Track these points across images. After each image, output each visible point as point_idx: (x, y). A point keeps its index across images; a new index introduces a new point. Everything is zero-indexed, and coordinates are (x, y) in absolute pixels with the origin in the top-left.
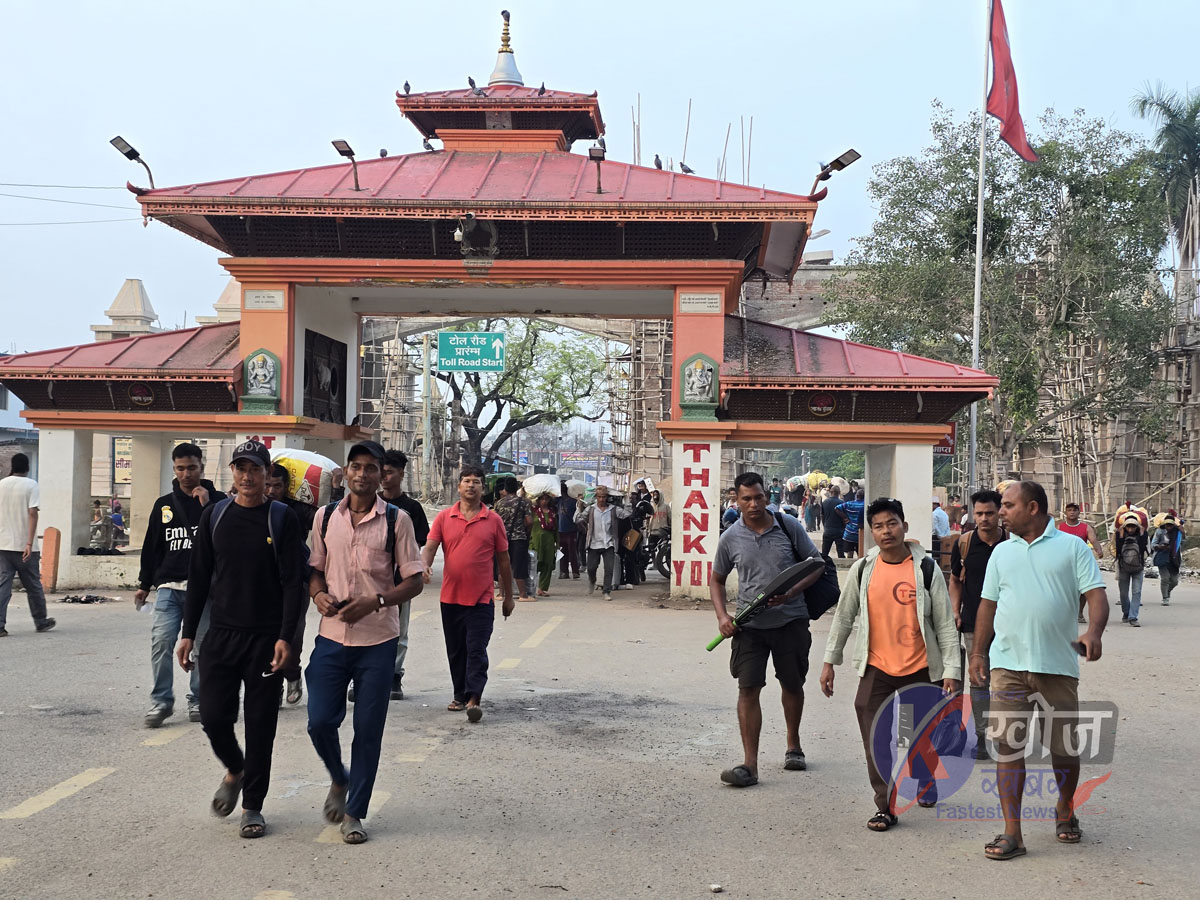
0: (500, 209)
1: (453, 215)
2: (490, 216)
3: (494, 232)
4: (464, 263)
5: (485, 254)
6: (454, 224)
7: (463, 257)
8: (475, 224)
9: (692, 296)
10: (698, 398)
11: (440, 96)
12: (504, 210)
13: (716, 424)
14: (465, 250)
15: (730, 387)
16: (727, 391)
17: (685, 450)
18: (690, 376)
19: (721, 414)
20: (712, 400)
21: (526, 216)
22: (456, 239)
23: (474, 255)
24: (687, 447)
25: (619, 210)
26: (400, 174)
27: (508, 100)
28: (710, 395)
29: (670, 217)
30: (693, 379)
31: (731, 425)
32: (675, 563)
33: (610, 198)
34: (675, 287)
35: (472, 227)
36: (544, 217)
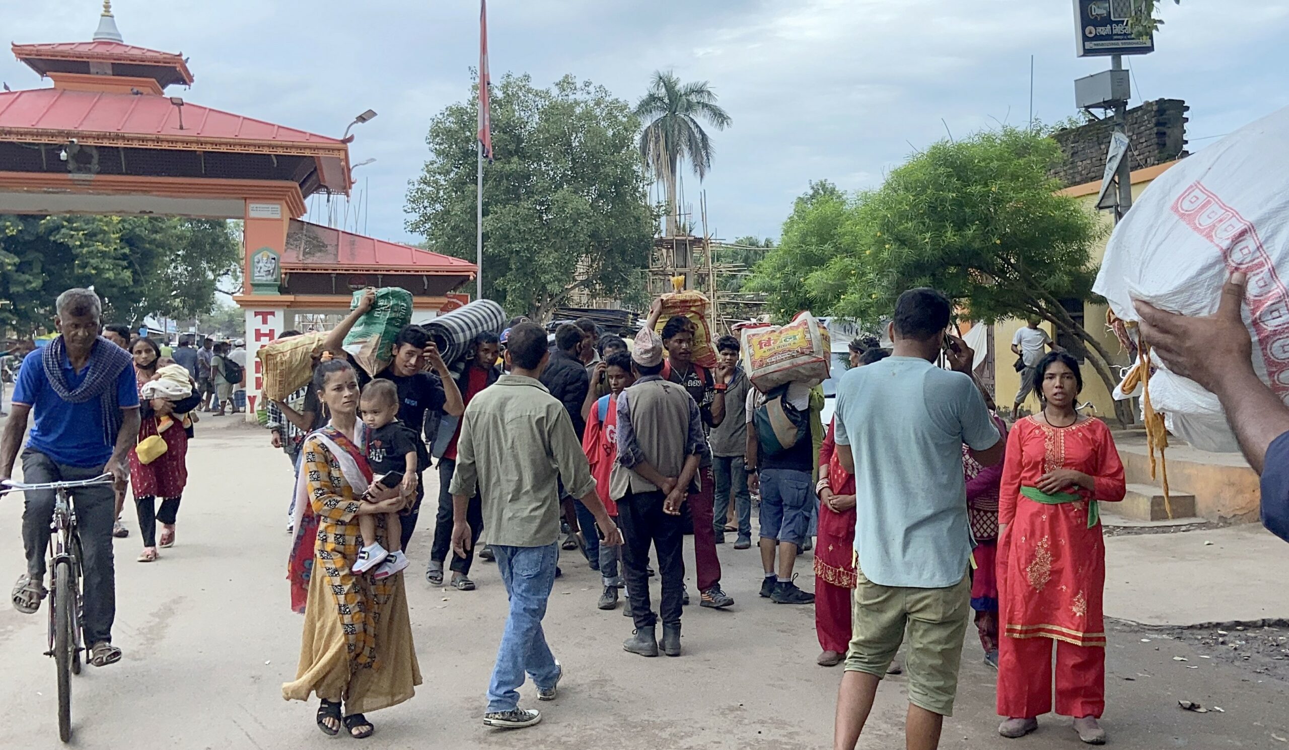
0: (98, 137)
1: (59, 140)
2: (91, 142)
3: (95, 153)
4: (70, 176)
5: (89, 171)
6: (61, 147)
7: (70, 172)
8: (78, 148)
9: (258, 206)
10: (264, 279)
11: (50, 47)
12: (102, 139)
13: (279, 297)
14: (71, 166)
15: (288, 271)
16: (286, 274)
17: (256, 315)
18: (258, 262)
19: (282, 290)
20: (276, 280)
21: (121, 144)
22: (62, 158)
23: (79, 170)
24: (256, 314)
25: (197, 142)
26: (14, 106)
27: (108, 53)
28: (274, 277)
29: (238, 150)
30: (261, 264)
31: (290, 298)
32: (249, 397)
33: (190, 133)
34: (245, 199)
35: (76, 150)
36: (136, 145)
